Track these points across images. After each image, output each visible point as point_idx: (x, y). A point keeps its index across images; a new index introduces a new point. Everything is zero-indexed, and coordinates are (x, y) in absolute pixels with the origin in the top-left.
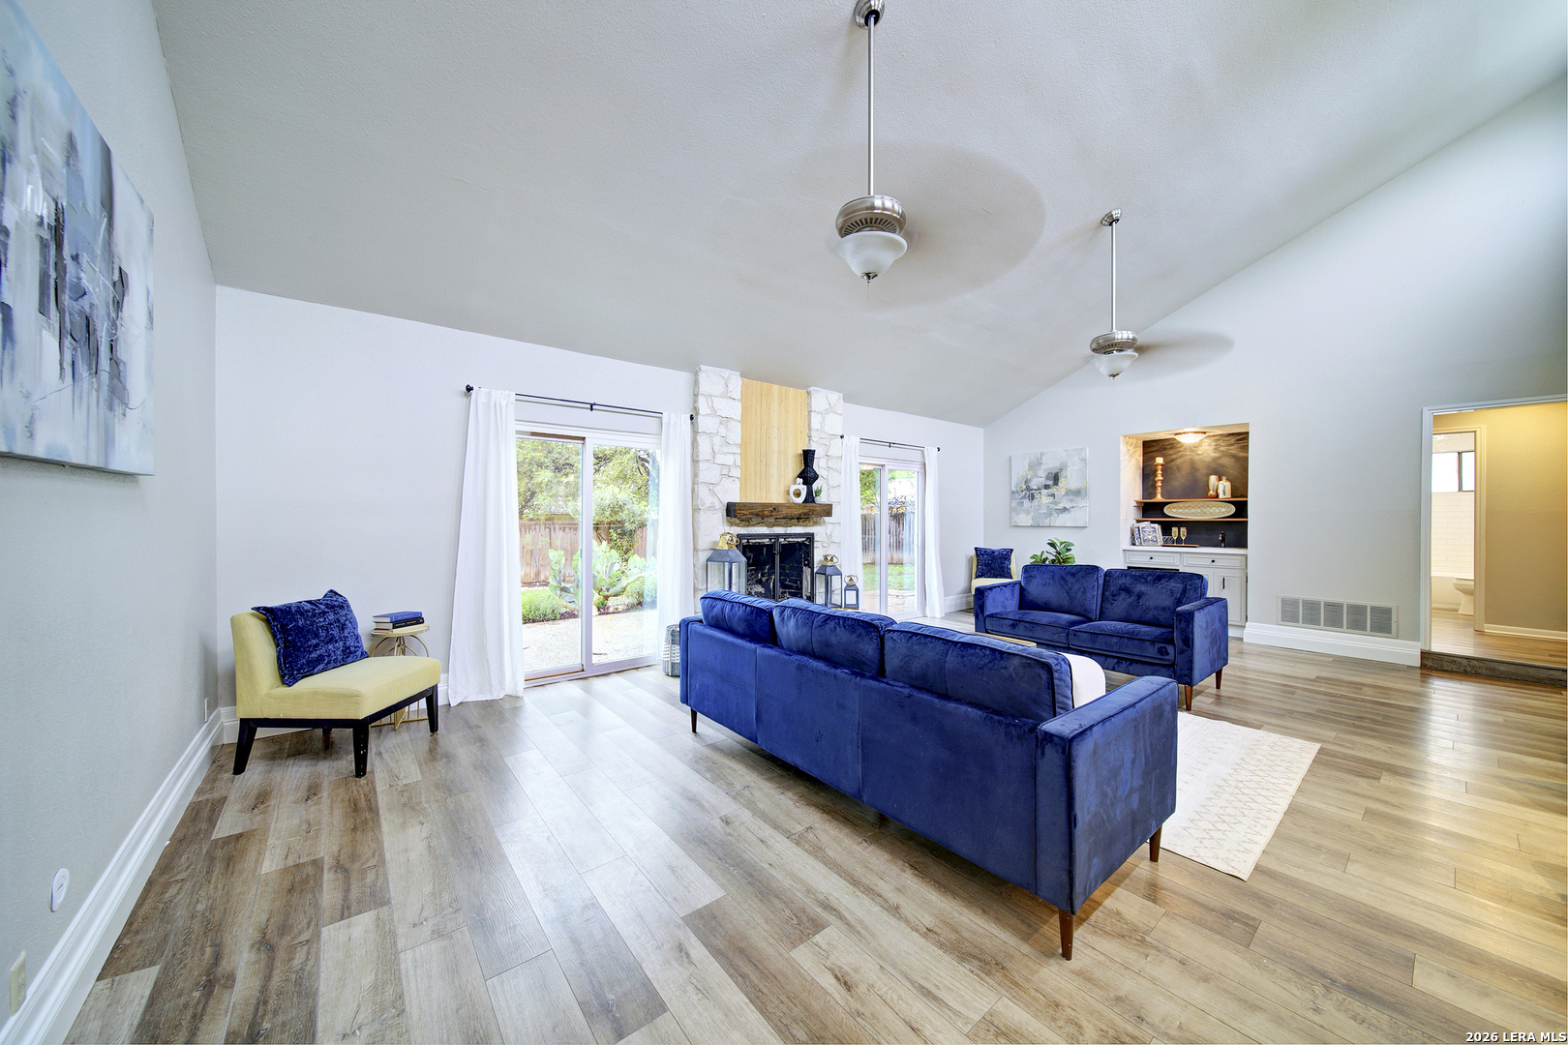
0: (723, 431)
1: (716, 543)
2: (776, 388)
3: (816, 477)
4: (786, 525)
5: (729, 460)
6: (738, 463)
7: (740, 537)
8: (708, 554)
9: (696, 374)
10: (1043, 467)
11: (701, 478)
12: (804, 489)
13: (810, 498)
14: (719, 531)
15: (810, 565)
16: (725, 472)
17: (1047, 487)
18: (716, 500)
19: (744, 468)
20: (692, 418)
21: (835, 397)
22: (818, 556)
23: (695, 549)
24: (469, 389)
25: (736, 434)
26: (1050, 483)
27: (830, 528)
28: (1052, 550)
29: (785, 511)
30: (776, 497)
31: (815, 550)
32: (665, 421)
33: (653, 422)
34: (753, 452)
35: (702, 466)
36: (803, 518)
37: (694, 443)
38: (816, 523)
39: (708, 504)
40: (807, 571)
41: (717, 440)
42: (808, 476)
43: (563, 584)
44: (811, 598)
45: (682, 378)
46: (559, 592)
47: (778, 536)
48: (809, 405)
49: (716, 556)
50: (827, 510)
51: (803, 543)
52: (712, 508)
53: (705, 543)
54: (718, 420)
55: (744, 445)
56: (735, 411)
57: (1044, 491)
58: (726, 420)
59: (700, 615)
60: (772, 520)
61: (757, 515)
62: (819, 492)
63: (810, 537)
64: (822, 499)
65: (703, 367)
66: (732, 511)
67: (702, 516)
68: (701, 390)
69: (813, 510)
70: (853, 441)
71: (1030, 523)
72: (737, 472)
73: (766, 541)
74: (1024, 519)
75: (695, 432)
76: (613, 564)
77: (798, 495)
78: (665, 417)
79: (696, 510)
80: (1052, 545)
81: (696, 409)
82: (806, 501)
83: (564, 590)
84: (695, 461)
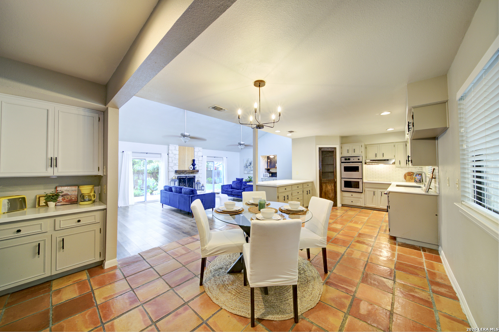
0: (174, 156)
1: (173, 178)
2: (187, 147)
3: (195, 165)
4: (189, 174)
5: (176, 162)
6: (178, 162)
7: (178, 177)
8: (171, 180)
9: (169, 146)
10: (249, 161)
11: (170, 166)
12: (192, 167)
13: (194, 169)
14: (174, 176)
15: (195, 182)
16: (175, 164)
17: (249, 165)
18: (173, 170)
19: (179, 163)
20: (168, 154)
21: (200, 148)
22: (196, 180)
23: (168, 179)
24: (123, 152)
25: (177, 157)
26: (250, 165)
27: (199, 175)
28: (249, 178)
29: (188, 172)
30: (187, 169)
31: (196, 179)
32: (162, 155)
33: (160, 155)
34: (181, 160)
35: (170, 163)
36: (192, 173)
37: (168, 159)
38: (196, 174)
39: (171, 170)
40: (194, 183)
41: (173, 158)
42: (194, 164)
43: (142, 188)
44: (195, 188)
45: (166, 147)
46: (140, 190)
47: (187, 176)
48: (194, 150)
49: (172, 180)
50: (198, 171)
51: (193, 178)
52: (172, 171)
53: (170, 178)
54: (173, 155)
55: (179, 159)
56: (177, 152)
57: (249, 166)
58: (175, 155)
59: (164, 189)
60: (186, 173)
61: (182, 172)
62: (196, 168)
63: (195, 176)
64: (197, 169)
65: (170, 145)
66: (176, 172)
67: (170, 173)
68: (170, 149)
69: (194, 171)
70: (205, 157)
71: (247, 173)
72: (178, 164)
73: (184, 177)
74: (246, 172)
75: (168, 157)
76: (154, 183)
77: (191, 168)
78: (162, 154)
79: (168, 172)
80: (249, 177)
81: (169, 153)
82: (193, 169)
83: (142, 190)
84: (168, 162)
